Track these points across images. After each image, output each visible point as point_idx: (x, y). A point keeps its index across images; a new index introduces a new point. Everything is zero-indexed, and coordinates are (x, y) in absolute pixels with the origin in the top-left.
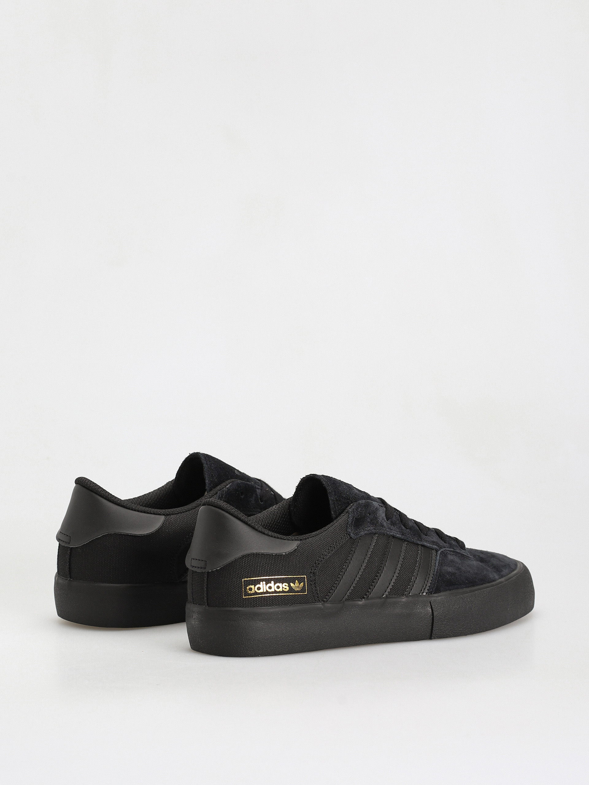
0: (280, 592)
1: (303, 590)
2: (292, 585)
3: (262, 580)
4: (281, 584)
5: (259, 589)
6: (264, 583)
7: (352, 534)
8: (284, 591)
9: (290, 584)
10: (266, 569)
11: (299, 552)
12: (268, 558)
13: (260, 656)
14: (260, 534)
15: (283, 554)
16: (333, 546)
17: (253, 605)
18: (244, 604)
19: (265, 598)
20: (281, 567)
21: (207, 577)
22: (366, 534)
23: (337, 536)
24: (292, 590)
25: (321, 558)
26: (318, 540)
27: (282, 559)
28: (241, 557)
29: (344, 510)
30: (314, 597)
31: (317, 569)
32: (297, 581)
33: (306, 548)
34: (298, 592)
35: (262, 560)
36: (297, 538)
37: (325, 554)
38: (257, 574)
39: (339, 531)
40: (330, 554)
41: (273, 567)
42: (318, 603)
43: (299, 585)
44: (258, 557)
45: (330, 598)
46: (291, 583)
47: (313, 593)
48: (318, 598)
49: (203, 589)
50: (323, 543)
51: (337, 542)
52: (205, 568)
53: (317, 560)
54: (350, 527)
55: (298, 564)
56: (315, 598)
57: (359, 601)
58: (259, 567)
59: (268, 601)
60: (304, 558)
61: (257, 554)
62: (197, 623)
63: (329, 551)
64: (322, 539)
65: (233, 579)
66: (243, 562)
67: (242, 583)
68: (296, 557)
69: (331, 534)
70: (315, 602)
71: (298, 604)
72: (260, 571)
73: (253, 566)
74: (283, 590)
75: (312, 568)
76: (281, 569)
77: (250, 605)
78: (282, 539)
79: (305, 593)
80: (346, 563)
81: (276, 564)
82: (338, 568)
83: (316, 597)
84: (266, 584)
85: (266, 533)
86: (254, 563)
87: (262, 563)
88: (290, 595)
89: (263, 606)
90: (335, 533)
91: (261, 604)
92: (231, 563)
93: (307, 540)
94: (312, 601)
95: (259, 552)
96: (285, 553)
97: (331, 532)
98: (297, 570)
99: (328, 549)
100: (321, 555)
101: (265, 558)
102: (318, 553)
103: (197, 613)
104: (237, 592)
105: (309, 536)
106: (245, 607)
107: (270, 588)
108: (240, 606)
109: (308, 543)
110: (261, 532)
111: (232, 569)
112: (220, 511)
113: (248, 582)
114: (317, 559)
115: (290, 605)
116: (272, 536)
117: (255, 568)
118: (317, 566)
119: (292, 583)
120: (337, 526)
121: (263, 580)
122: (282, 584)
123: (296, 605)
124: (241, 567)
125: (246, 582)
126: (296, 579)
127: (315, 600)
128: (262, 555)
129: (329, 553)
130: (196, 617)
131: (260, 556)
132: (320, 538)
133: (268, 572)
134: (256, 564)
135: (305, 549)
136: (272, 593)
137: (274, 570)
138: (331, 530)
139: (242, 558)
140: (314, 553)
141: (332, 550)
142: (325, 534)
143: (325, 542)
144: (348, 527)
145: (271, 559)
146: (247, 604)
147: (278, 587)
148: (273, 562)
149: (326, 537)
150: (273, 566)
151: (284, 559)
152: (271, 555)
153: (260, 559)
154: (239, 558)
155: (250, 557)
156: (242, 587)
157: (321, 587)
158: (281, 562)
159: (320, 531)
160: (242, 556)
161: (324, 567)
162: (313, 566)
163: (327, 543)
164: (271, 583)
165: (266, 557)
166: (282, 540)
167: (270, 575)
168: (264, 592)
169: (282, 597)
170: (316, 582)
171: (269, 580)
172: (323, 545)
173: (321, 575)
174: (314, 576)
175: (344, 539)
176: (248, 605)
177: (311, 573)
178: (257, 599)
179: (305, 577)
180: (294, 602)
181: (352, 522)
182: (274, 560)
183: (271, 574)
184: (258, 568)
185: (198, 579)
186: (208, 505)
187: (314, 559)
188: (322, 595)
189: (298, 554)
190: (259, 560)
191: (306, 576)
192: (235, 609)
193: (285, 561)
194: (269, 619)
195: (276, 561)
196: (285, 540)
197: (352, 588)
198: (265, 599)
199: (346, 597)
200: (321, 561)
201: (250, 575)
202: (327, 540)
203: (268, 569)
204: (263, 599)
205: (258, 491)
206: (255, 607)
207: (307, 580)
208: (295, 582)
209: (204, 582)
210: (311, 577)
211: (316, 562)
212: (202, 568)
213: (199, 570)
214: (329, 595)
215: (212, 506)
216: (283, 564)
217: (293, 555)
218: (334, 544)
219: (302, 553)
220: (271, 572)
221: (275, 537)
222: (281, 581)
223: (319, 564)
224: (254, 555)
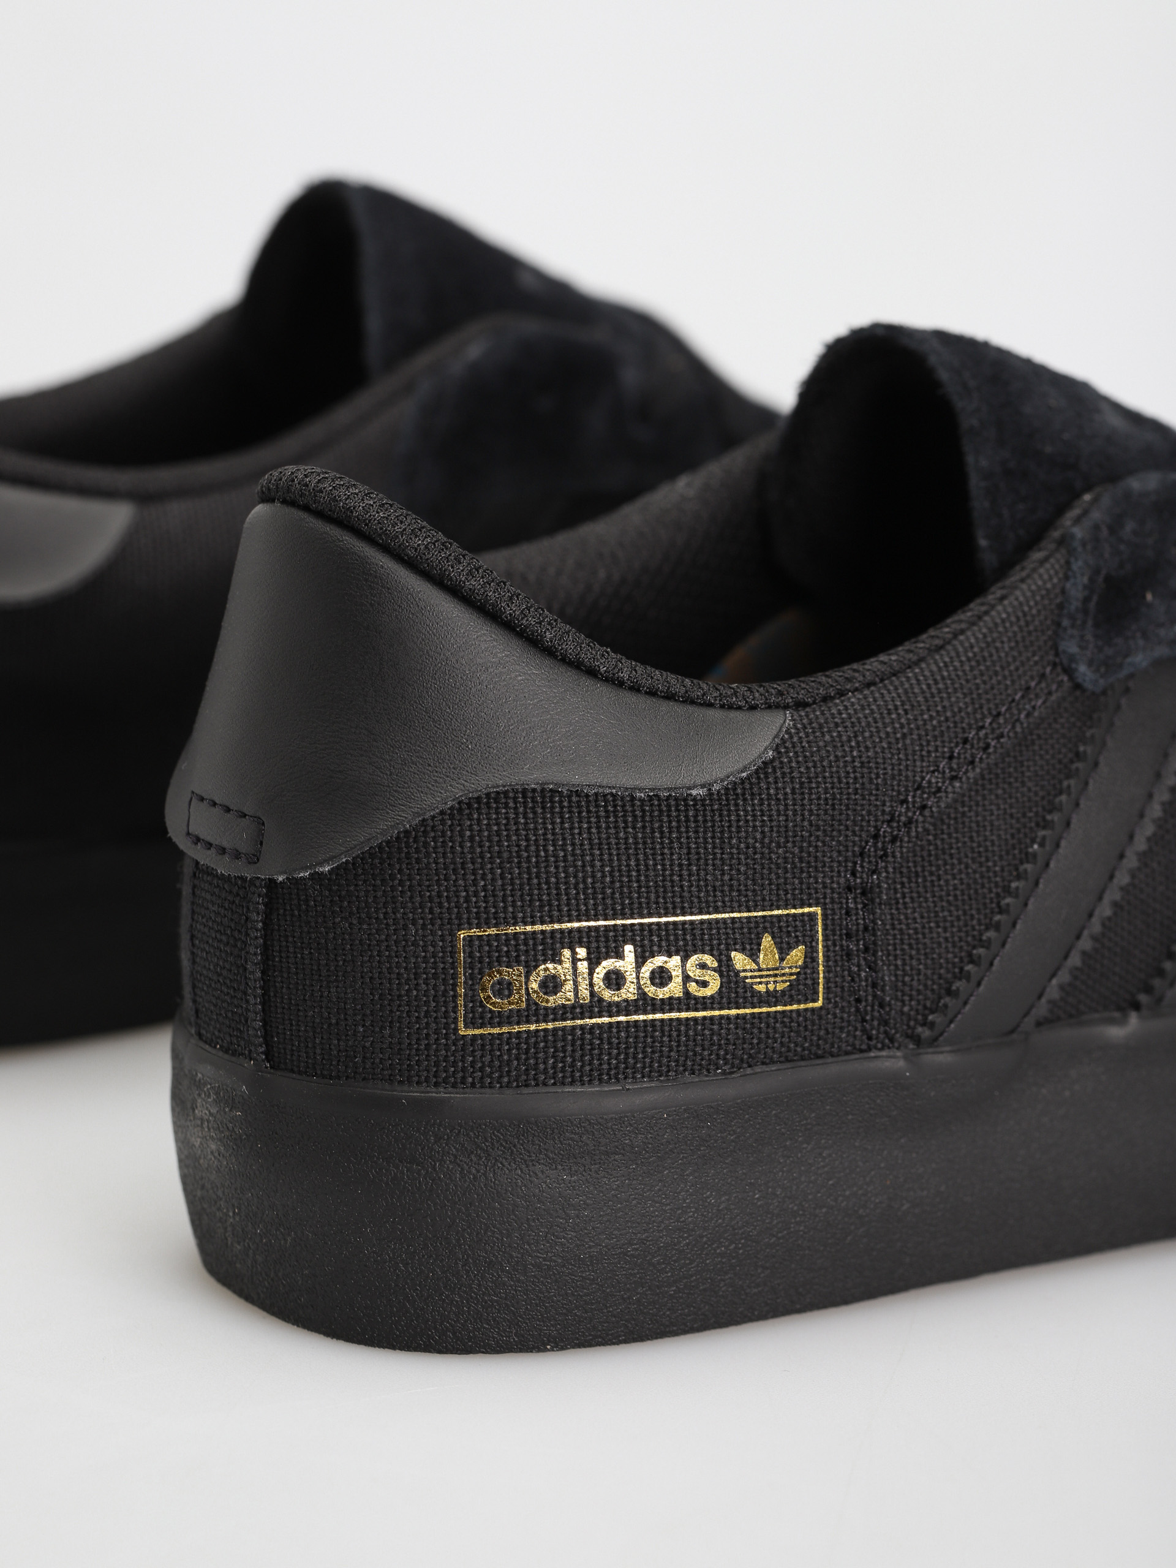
0: (669, 1004)
1: (803, 986)
2: (739, 959)
3: (572, 939)
4: (676, 960)
5: (552, 985)
6: (582, 952)
7: (1082, 668)
8: (696, 998)
9: (729, 959)
10: (593, 877)
11: (787, 779)
12: (608, 817)
13: (549, 1350)
14: (569, 676)
15: (694, 792)
16: (979, 739)
17: (518, 1076)
18: (464, 1069)
19: (582, 1039)
20: (680, 865)
21: (266, 905)
22: (1158, 663)
23: (999, 683)
24: (741, 990)
25: (908, 808)
26: (896, 708)
27: (687, 816)
28: (452, 808)
29: (1048, 524)
30: (864, 1020)
31: (886, 867)
32: (767, 941)
33: (823, 753)
34: (772, 998)
35: (572, 828)
36: (780, 693)
37: (929, 782)
38: (541, 906)
39: (1011, 649)
40: (957, 784)
41: (633, 863)
42: (884, 1053)
43: (782, 959)
44: (552, 807)
45: (951, 1022)
46: (733, 954)
47: (858, 1001)
48: (886, 1023)
49: (245, 969)
50: (920, 723)
51: (999, 714)
52: (254, 859)
53: (887, 817)
54: (1073, 626)
55: (779, 846)
56: (868, 1026)
57: (1112, 1021)
58: (557, 867)
59: (601, 1054)
60: (811, 811)
61: (543, 790)
62: (213, 1147)
63: (951, 769)
64: (920, 698)
65: (405, 927)
66: (462, 836)
67: (453, 953)
68: (765, 807)
69: (967, 668)
70: (869, 1049)
71: (773, 1062)
72: (558, 889)
73: (519, 856)
74: (687, 993)
75: (855, 863)
76: (681, 876)
77: (501, 1077)
78: (693, 702)
79: (811, 1005)
80: (1046, 825)
81: (653, 849)
82: (1001, 857)
83: (876, 1023)
84: (594, 962)
85: (603, 670)
86: (527, 840)
87: (573, 844)
88: (728, 1017)
89: (572, 1083)
90: (994, 663)
91: (563, 1070)
92: (398, 838)
93: (835, 708)
94: (853, 1045)
95: (555, 780)
96: (703, 786)
97: (969, 660)
98: (773, 876)
99: (951, 758)
100: (907, 790)
101: (589, 812)
102: (893, 778)
103: (213, 1096)
104: (427, 1003)
105: (849, 680)
106: (473, 1085)
107: (615, 980)
108: (445, 1081)
109: (837, 725)
110: (576, 665)
111: (400, 871)
112: (348, 540)
113: (490, 945)
114: (883, 812)
115: (724, 1073)
116: (635, 689)
117: (529, 873)
118: (884, 849)
119: (743, 950)
120: (1003, 621)
121: (577, 935)
122: (685, 959)
123: (758, 1069)
124: (455, 863)
125: (480, 946)
126: (765, 930)
127: (870, 1038)
128: (574, 799)
129: (953, 778)
130: (211, 1114)
131: (561, 802)
132: (906, 692)
133: (603, 893)
134: (538, 851)
135: (822, 760)
136: (627, 1007)
137: (638, 881)
138: (972, 647)
139: (460, 810)
140: (871, 782)
141: (972, 762)
142: (934, 668)
143: (931, 718)
144: (1065, 629)
145: (625, 822)
146: (481, 1070)
147: (661, 977)
148: (635, 838)
149: (941, 686)
150: (637, 860)
151: (696, 821)
152: (622, 798)
153: (562, 817)
154: (442, 813)
155: (506, 806)
156: (455, 976)
157: (904, 964)
158: (679, 838)
159: (910, 651)
160: (460, 803)
161: (925, 854)
162: (862, 854)
163: (947, 720)
164: (620, 956)
165: (597, 806)
166: (691, 708)
167: (614, 909)
168: (582, 1006)
169: (679, 1031)
170: (875, 943)
171: (607, 941)
172: (920, 737)
173: (904, 897)
174: (865, 905)
175: (1037, 696)
176: (490, 1076)
177: (849, 889)
178: (536, 1043)
179: (815, 914)
180: (750, 1056)
181: (1086, 600)
182: (644, 827)
183: (623, 904)
184: (547, 872)
185: (218, 914)
186: (284, 502)
187: (869, 813)
188: (906, 1009)
189: (777, 789)
190: (553, 823)
191: (819, 910)
192: (415, 1093)
193: (705, 832)
194: (607, 1153)
195: (653, 832)
196: (710, 705)
197: (1075, 960)
198: (582, 1045)
199: (1042, 1009)
200: (910, 821)
201: (505, 908)
202: (946, 703)
203: (604, 876)
204: (573, 1041)
205: (631, 377)
206: (527, 1086)
207: (825, 929)
208: (760, 945)
209: (247, 935)
210: (848, 913)
211: (877, 829)
212: (237, 855)
213: (223, 867)
214: (946, 1006)
215: (306, 508)
216: (689, 848)
217: (753, 794)
218: (983, 727)
219: (802, 783)
220: (621, 893)
221: (652, 693)
222: (677, 940)
223: (894, 840)
224: (530, 795)
